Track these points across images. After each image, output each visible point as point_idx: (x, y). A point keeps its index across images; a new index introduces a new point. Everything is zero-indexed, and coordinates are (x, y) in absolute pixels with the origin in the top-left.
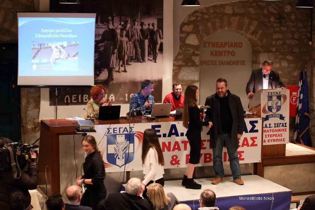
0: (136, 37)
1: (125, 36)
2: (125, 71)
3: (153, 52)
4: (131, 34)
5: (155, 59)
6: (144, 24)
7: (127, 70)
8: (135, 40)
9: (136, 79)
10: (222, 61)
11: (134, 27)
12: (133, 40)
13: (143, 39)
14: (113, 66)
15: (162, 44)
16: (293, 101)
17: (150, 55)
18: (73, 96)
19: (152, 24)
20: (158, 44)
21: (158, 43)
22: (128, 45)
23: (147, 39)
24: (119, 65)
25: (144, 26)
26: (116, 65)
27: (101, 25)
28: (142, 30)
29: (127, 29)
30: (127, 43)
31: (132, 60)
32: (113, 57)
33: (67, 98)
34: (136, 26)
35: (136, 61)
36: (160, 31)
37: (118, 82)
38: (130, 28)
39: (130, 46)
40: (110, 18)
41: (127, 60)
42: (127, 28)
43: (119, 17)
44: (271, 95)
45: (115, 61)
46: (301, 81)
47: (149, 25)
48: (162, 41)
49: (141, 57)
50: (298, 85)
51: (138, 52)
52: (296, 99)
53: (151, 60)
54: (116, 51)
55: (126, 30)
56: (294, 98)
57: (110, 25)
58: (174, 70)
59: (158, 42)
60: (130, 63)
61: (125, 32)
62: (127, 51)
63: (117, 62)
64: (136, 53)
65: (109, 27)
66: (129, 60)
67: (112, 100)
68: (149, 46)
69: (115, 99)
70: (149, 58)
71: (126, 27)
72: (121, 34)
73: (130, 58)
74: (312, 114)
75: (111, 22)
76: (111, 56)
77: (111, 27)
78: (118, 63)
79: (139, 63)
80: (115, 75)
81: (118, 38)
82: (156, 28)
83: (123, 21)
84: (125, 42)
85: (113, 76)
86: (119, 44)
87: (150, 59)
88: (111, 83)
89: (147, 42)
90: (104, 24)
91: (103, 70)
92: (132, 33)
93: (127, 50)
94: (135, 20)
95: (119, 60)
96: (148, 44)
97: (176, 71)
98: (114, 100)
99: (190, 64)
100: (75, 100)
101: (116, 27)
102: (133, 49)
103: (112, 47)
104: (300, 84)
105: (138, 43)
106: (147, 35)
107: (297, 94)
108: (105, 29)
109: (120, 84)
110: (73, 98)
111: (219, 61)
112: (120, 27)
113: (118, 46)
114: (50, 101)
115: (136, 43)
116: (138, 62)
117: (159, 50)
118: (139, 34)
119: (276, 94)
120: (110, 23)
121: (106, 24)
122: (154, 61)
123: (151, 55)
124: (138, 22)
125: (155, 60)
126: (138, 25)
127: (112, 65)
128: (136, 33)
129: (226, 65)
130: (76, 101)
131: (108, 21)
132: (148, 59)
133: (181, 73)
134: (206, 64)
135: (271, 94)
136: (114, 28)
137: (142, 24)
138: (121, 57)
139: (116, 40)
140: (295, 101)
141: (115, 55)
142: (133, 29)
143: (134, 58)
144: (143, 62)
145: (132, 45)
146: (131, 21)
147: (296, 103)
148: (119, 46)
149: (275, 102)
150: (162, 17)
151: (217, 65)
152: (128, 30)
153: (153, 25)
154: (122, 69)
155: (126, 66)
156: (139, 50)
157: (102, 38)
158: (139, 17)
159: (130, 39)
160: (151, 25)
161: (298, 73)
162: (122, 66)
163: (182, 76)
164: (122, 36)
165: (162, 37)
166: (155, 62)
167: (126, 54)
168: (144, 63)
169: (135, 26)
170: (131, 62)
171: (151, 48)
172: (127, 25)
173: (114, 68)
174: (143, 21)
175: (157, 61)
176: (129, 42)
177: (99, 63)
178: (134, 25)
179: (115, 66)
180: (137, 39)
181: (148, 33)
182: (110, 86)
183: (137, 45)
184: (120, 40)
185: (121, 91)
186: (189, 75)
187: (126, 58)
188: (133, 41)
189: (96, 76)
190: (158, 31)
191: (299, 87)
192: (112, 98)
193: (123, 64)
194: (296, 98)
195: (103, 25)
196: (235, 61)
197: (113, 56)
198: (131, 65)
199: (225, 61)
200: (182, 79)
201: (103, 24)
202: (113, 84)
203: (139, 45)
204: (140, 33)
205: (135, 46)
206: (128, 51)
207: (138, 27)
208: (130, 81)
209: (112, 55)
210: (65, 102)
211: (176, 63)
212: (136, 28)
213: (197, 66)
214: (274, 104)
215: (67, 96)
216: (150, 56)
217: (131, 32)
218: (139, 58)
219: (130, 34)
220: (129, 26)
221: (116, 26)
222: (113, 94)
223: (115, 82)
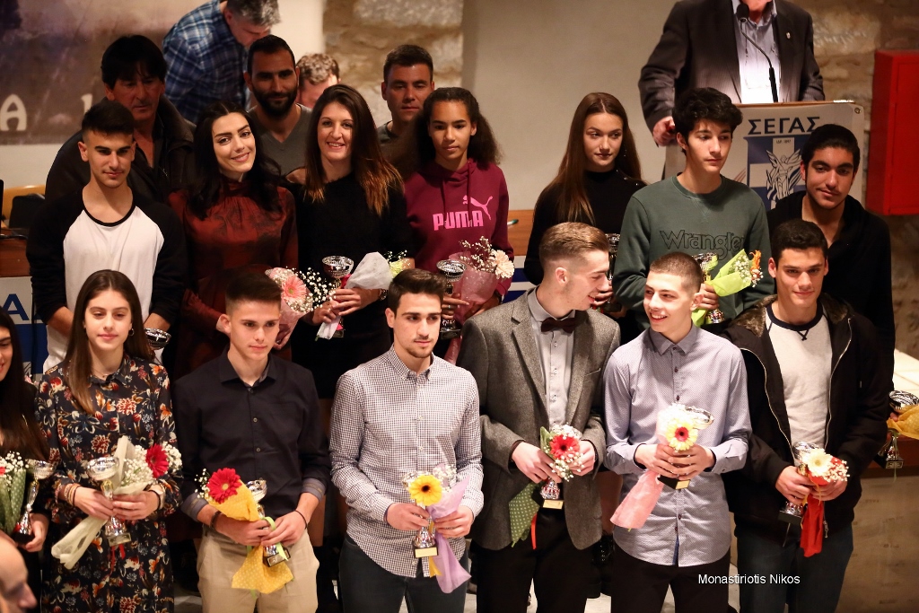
37: (43, 36)
44: (763, 134)
67: (13, 122)
69: (30, 120)
88: (9, 38)
98: (22, 126)
109: (54, 45)
119: (793, 127)
135: (767, 126)
149: (786, 167)
185: (58, 79)
192: (13, 115)
202: (20, 43)
214: (783, 178)
222: (16, 92)
223: (28, 36)
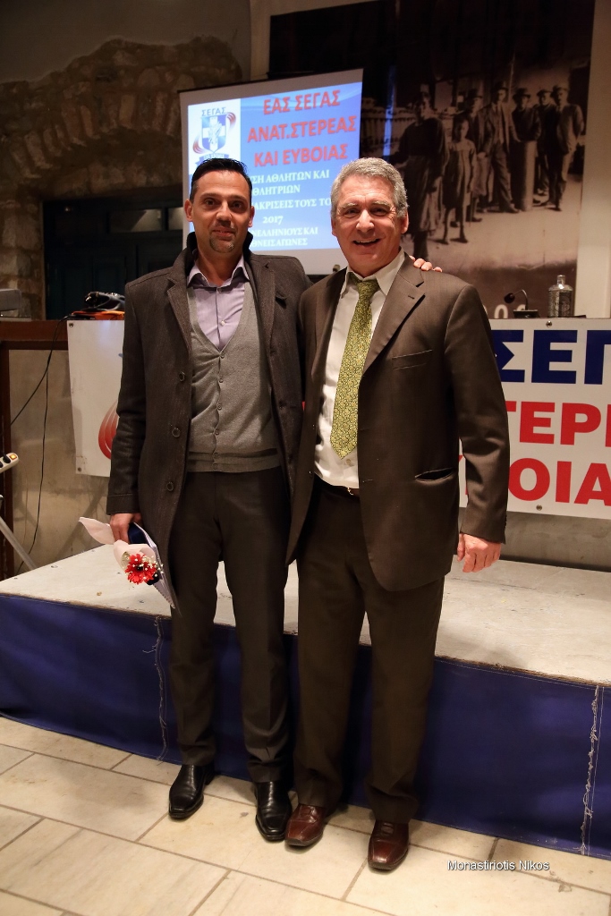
0: (500, 138)
1: (467, 137)
2: (462, 239)
3: (551, 180)
4: (486, 129)
5: (555, 202)
6: (527, 93)
7: (467, 236)
8: (495, 147)
9: (493, 263)
11: (494, 106)
12: (488, 148)
13: (519, 141)
14: (430, 226)
15: (580, 151)
17: (541, 189)
19: (552, 90)
20: (567, 152)
21: (567, 148)
22: (475, 163)
23: (532, 139)
24: (445, 222)
25: (525, 100)
26: (436, 223)
27: (400, 112)
28: (518, 115)
29: (473, 115)
30: (471, 157)
31: (483, 207)
32: (430, 201)
34: (500, 103)
35: (497, 208)
36: (579, 109)
38: (481, 110)
39: (480, 166)
40: (425, 89)
41: (469, 208)
42: (472, 112)
43: (451, 81)
45: (434, 212)
47: (541, 94)
48: (581, 141)
49: (513, 196)
51: (503, 182)
53: (544, 204)
54: (438, 182)
55: (469, 119)
57: (424, 108)
59: (569, 146)
60: (477, 216)
61: (465, 125)
62: (470, 182)
63: (440, 215)
64: (498, 186)
65: (422, 115)
66: (476, 208)
68: (538, 161)
70: (537, 198)
71: (470, 111)
72: (456, 131)
73: (478, 201)
75: (426, 100)
76: (425, 197)
77: (427, 113)
78: (443, 216)
79: (505, 216)
81: (447, 146)
82: (564, 103)
83: (461, 94)
84: (466, 155)
85: (427, 255)
86: (446, 164)
87: (539, 202)
89: (531, 149)
90: (408, 108)
92: (489, 126)
93: (471, 177)
94: (499, 86)
95: (445, 210)
96: (537, 155)
101: (442, 114)
102: (489, 173)
103: (426, 173)
105: (504, 156)
106: (535, 126)
108: (410, 123)
112: (452, 111)
113: (444, 168)
115: (498, 156)
116: (501, 211)
117: (570, 171)
118: (510, 128)
120: (424, 104)
121: (412, 108)
122: (554, 206)
123: (543, 188)
124: (507, 90)
125: (557, 203)
126: (506, 100)
127: (426, 223)
128: (501, 125)
131: (417, 99)
132: (535, 201)
136: (436, 116)
137: (519, 95)
138: (451, 200)
139: (440, 150)
141: (435, 195)
142: (490, 114)
143: (490, 199)
144: (516, 210)
145: (485, 161)
146: (485, 90)
148: (447, 167)
150: (585, 65)
152: (477, 118)
153: (555, 94)
154: (454, 233)
155: (465, 224)
156: (508, 176)
157: (400, 148)
158: (512, 73)
159: (479, 146)
160: (547, 95)
162: (453, 225)
164: (456, 138)
165: (582, 128)
166: (557, 209)
167: (466, 190)
168: (521, 214)
169: (496, 103)
170: (480, 211)
171: (543, 167)
172: (473, 103)
173: (430, 231)
174: (522, 85)
175: (561, 206)
176: (477, 153)
178: (495, 99)
179: (433, 227)
180: (502, 141)
181: (538, 120)
183: (500, 162)
184: (451, 151)
187: (466, 202)
188: (488, 150)
190: (570, 111)
193: (457, 220)
195: (405, 112)
197: (431, 196)
198: (479, 220)
201: (403, 109)
203: (508, 159)
204: (512, 124)
205: (495, 165)
206: (473, 180)
207: (506, 105)
208: (475, 269)
209: (428, 196)
212: (499, 109)
216: (540, 192)
217: (486, 123)
218: (506, 200)
219: (482, 131)
220: (478, 104)
221: (440, 110)
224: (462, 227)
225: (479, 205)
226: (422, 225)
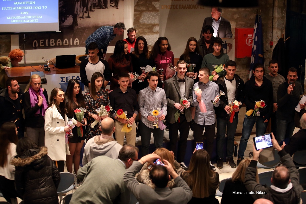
2: (89, 17)
5: (116, 5)
7: (90, 16)
9: (99, 24)
10: (183, 5)
16: (249, 43)
18: (41, 41)
26: (80, 12)
31: (95, 7)
32: (78, 5)
33: (35, 43)
37: (82, 27)
41: (90, 7)
45: (79, 8)
46: (257, 24)
49: (104, 4)
50: (254, 28)
52: (252, 41)
53: (113, 7)
56: (249, 40)
58: (135, 15)
60: (93, 10)
64: (99, 1)
66: (93, 7)
67: (77, 43)
69: (80, 43)
70: (111, 5)
73: (93, 5)
74: (267, 54)
76: (76, 3)
78: (82, 10)
79: (102, 10)
80: (79, 21)
85: (77, 22)
87: (112, 6)
88: (76, 28)
91: (68, 17)
95: (83, 7)
97: (138, 16)
98: (78, 44)
99: (150, 9)
100: (42, 44)
104: (256, 27)
107: (253, 37)
109: (84, 29)
110: (41, 43)
111: (180, 5)
114: (19, 46)
116: (100, 8)
122: (116, 7)
123: (113, 2)
127: (76, 12)
129: (186, 8)
130: (43, 46)
132: (111, 6)
133: (142, 17)
134: (167, 8)
138: (84, 5)
140: (250, 42)
143: (97, 5)
144: (105, 8)
147: (251, 45)
151: (177, 9)
154: (86, 15)
155: (89, 12)
161: (254, 16)
162: (86, 12)
163: (143, 20)
167: (89, 1)
170: (94, 8)
173: (78, 14)
175: (118, 7)
177: (64, 10)
179: (79, 13)
182: (75, 31)
185: (85, 35)
186: (150, 19)
187: (89, 5)
189: (61, 22)
191: (255, 30)
192: (77, 42)
193: (87, 11)
194: (251, 39)
196: (195, 5)
197: (78, 3)
198: (94, 11)
199: (185, 5)
200: (143, 23)
202: (78, 29)
208: (93, 26)
209: (77, 3)
210: (34, 46)
211: (137, 9)
213: (158, 11)
215: (35, 41)
216: (112, 3)
218: (102, 5)
222: (77, 38)
223: (80, 27)
224: (88, 13)
225: (93, 6)
226: (75, 12)
